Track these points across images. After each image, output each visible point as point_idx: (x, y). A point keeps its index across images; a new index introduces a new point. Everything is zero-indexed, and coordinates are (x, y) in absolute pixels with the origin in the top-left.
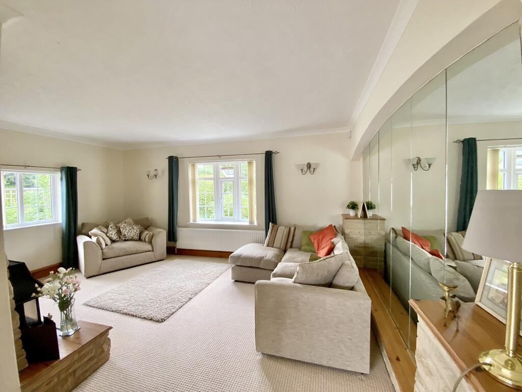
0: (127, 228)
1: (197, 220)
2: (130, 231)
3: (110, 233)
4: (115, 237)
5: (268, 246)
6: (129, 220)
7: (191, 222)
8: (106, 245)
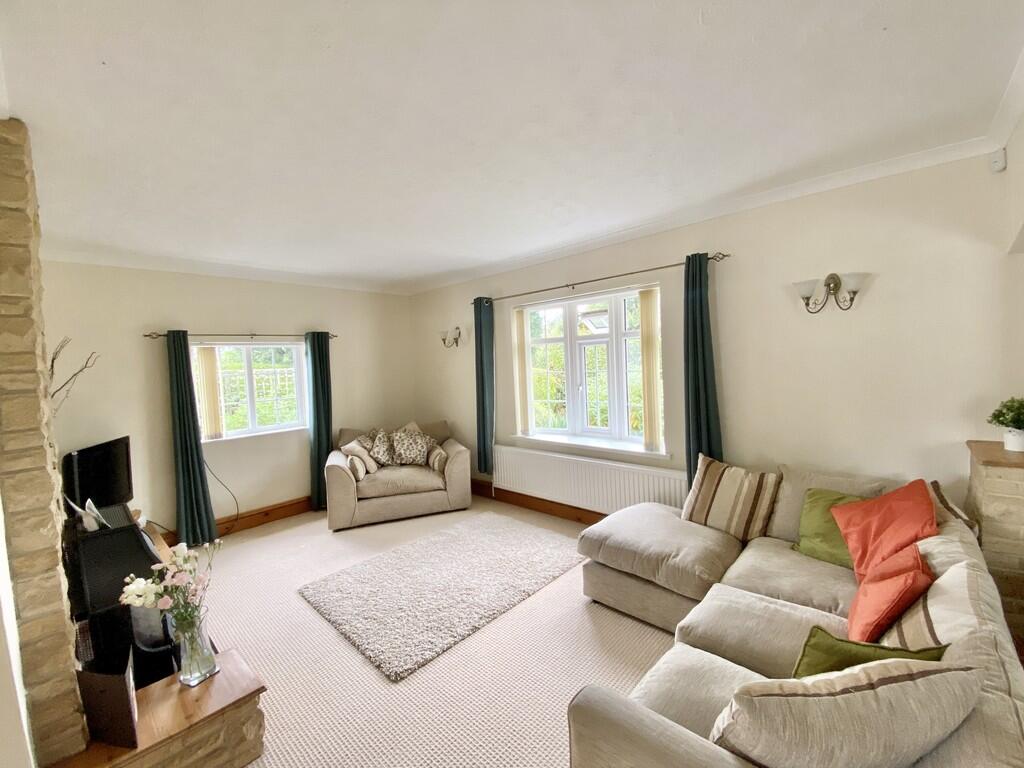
0: (405, 442)
1: (530, 432)
2: (411, 447)
3: (376, 450)
4: (384, 458)
5: (690, 520)
6: (412, 426)
7: (519, 434)
8: (367, 472)
